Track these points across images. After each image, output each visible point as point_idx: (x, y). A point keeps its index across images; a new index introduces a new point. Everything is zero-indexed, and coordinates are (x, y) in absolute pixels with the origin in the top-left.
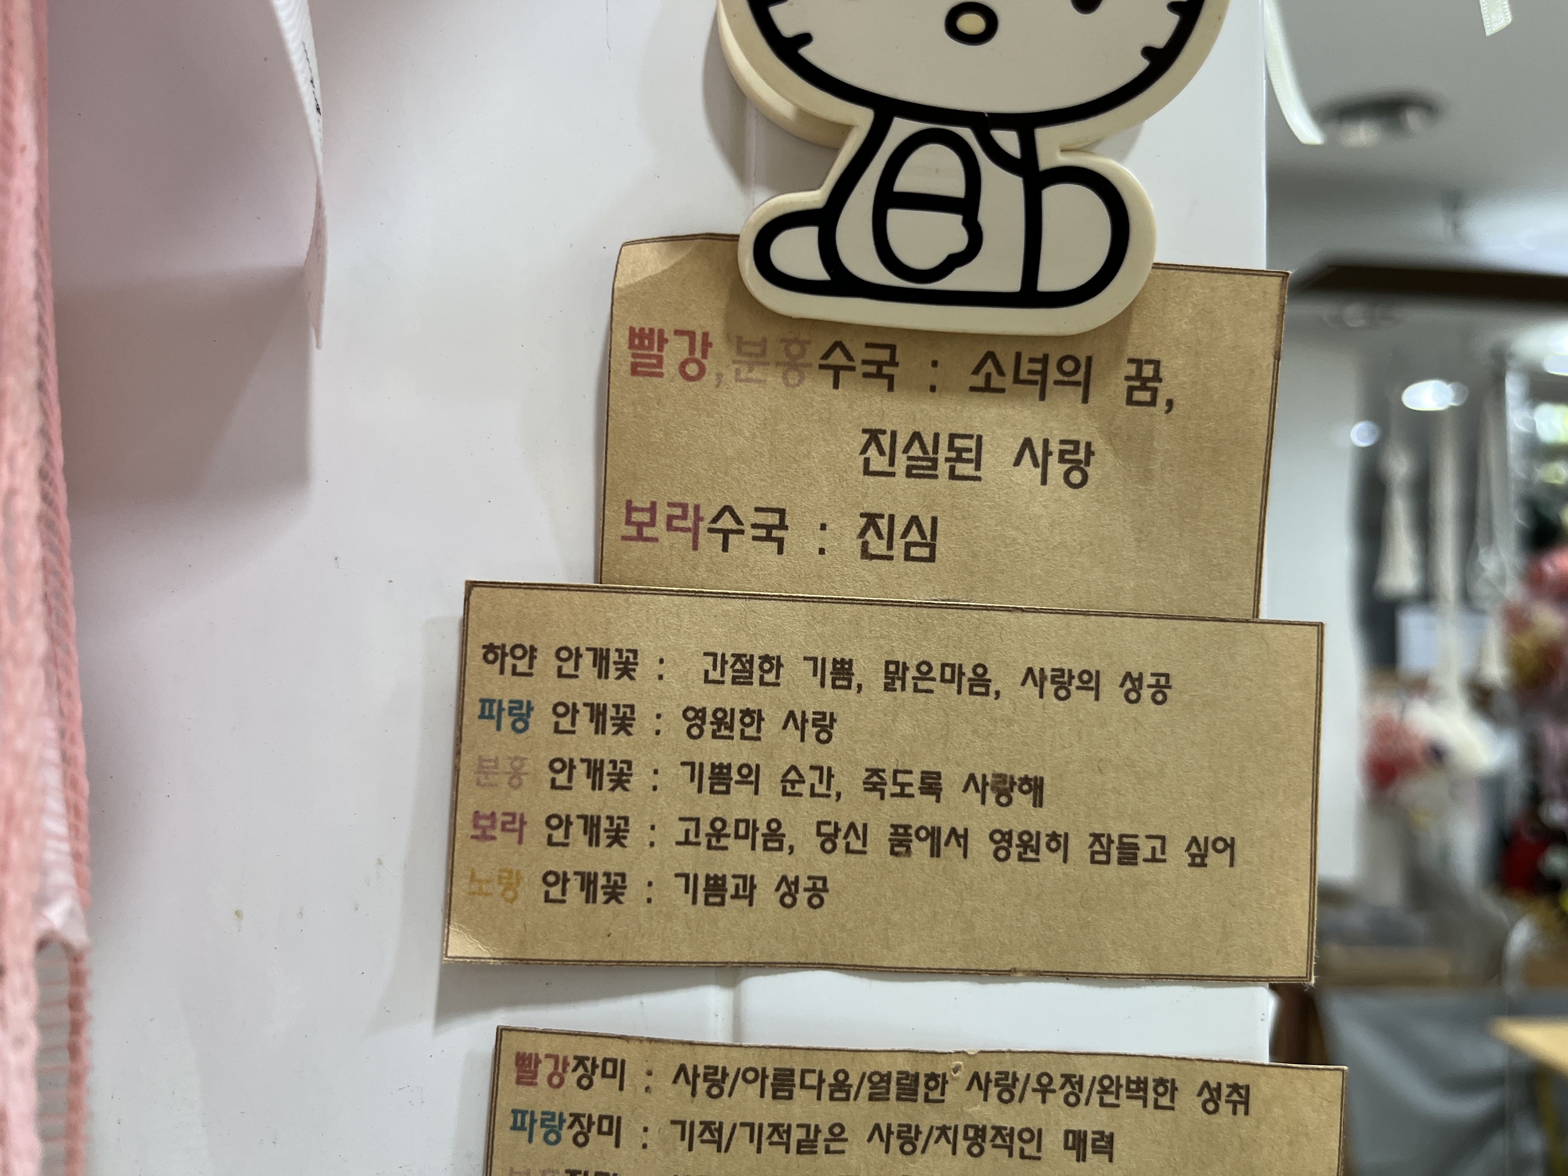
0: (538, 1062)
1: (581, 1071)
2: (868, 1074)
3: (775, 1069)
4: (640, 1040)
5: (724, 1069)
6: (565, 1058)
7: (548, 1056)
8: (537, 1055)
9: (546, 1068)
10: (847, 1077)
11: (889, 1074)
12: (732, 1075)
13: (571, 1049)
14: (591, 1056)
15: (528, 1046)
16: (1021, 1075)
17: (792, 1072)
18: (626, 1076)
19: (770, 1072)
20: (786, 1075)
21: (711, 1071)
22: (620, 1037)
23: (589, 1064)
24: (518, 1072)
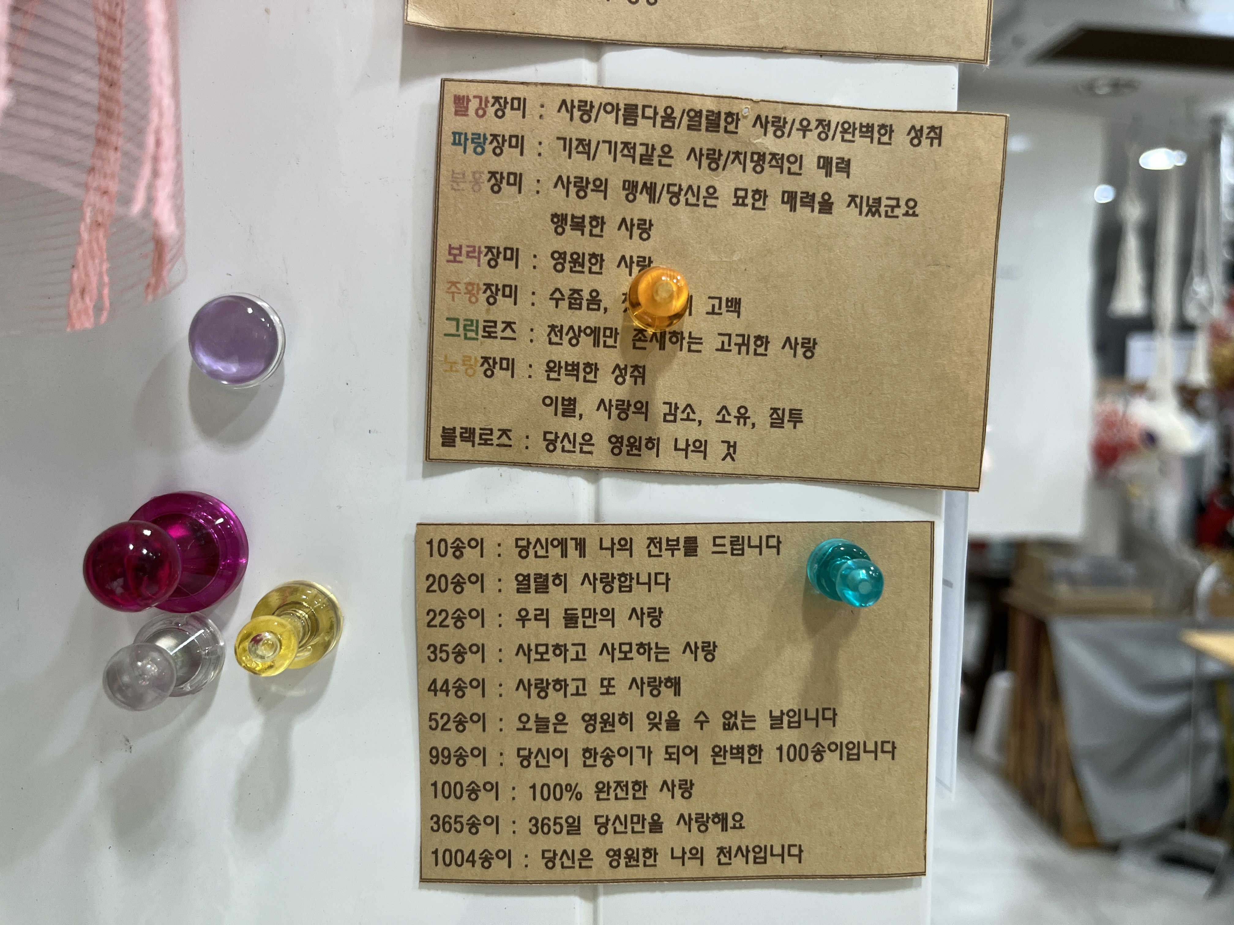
0: (469, 100)
1: (497, 106)
2: (687, 110)
3: (625, 105)
4: (536, 84)
5: (591, 102)
6: (487, 98)
7: (475, 97)
8: (468, 97)
9: (474, 105)
10: (673, 112)
11: (701, 111)
12: (597, 107)
13: (490, 91)
14: (503, 96)
15: (462, 90)
16: (789, 120)
17: (636, 106)
18: (526, 109)
19: (622, 106)
20: (633, 109)
21: (583, 104)
22: (522, 83)
23: (502, 101)
24: (456, 107)
